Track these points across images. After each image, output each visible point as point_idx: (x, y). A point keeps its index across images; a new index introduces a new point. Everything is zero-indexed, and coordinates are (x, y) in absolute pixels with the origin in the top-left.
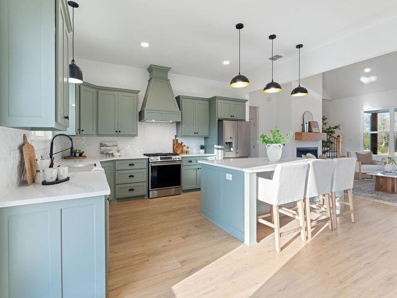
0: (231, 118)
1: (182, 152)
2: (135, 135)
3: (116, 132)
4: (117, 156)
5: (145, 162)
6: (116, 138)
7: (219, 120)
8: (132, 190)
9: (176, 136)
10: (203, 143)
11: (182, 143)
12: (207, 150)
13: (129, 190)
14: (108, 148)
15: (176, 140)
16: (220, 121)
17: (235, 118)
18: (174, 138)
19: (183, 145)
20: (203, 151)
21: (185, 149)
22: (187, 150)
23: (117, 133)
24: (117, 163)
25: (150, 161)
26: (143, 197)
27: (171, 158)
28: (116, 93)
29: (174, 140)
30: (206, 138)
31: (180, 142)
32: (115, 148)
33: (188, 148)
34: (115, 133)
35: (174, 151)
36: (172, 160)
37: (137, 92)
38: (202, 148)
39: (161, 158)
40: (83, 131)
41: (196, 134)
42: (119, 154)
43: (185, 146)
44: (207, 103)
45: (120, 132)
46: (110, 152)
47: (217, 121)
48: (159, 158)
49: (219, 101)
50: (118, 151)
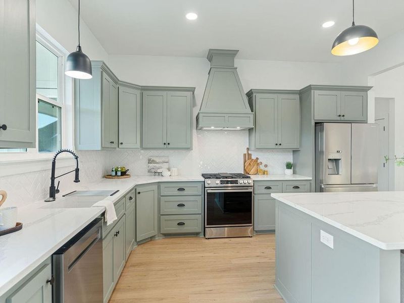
0: (339, 118)
1: (257, 173)
2: (189, 149)
3: (165, 144)
5: (200, 186)
6: (166, 152)
7: (316, 123)
8: (181, 224)
9: (248, 149)
10: (290, 159)
11: (257, 159)
12: (297, 169)
13: (178, 224)
14: (157, 165)
15: (249, 154)
16: (319, 125)
17: (346, 118)
18: (246, 152)
19: (259, 161)
20: (290, 171)
21: (262, 167)
22: (266, 169)
23: (165, 146)
24: (162, 186)
25: (206, 186)
26: (196, 234)
27: (236, 182)
28: (164, 93)
29: (245, 155)
30: (295, 152)
31: (254, 157)
32: (166, 165)
33: (266, 166)
34: (163, 146)
35: (245, 170)
36: (239, 185)
37: (192, 90)
38: (289, 166)
39: (222, 182)
40: (122, 143)
41: (278, 147)
42: (169, 173)
43: (261, 163)
45: (169, 144)
46: (159, 171)
47: (313, 124)
48: (218, 181)
49: (317, 92)
50: (169, 169)
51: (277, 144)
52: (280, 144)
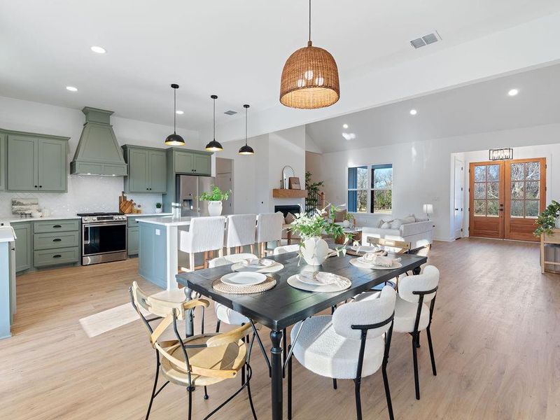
0: (191, 172)
1: (131, 212)
2: (65, 191)
3: (36, 186)
4: (37, 216)
5: (77, 223)
6: (36, 195)
7: (176, 175)
8: (58, 256)
9: (123, 193)
10: (160, 201)
11: (132, 200)
12: (165, 208)
13: (54, 257)
14: (24, 207)
15: (124, 197)
16: (178, 175)
17: (197, 172)
18: (121, 195)
19: (133, 203)
20: (159, 210)
21: (136, 208)
22: (139, 209)
23: (37, 189)
24: (35, 224)
25: (84, 222)
26: (74, 264)
27: (112, 218)
28: (35, 140)
29: (120, 197)
30: (164, 195)
31: (128, 199)
32: (35, 207)
33: (139, 206)
34: (33, 189)
35: (120, 210)
36: (114, 220)
37: (67, 139)
38: (158, 206)
39: (98, 219)
41: (149, 191)
42: (40, 214)
43: (135, 204)
44: (164, 154)
45: (41, 187)
46: (27, 212)
47: (174, 175)
48: (95, 218)
49: (177, 153)
50: (40, 211)
51: (147, 189)
52: (151, 189)
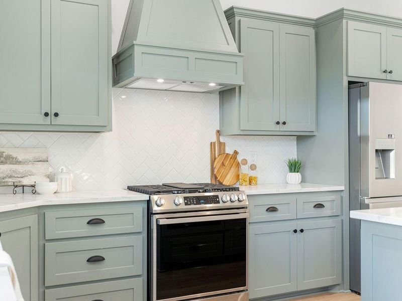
3: (46, 114)
7: (350, 83)
9: (219, 133)
10: (293, 155)
11: (236, 153)
12: (308, 173)
14: (20, 168)
15: (220, 143)
18: (214, 139)
19: (240, 158)
20: (296, 177)
21: (245, 169)
22: (252, 173)
23: (48, 120)
24: (49, 214)
25: (155, 209)
27: (215, 199)
29: (212, 145)
30: (302, 138)
31: (229, 150)
32: (41, 168)
33: (253, 167)
34: (41, 120)
35: (214, 176)
36: (221, 205)
38: (294, 167)
39: (188, 201)
41: (281, 126)
42: (53, 186)
43: (245, 162)
44: (311, 32)
45: (56, 115)
46: (25, 181)
47: (346, 84)
48: (180, 199)
49: (352, 25)
50: (51, 178)
51: (278, 123)
52: (284, 123)
